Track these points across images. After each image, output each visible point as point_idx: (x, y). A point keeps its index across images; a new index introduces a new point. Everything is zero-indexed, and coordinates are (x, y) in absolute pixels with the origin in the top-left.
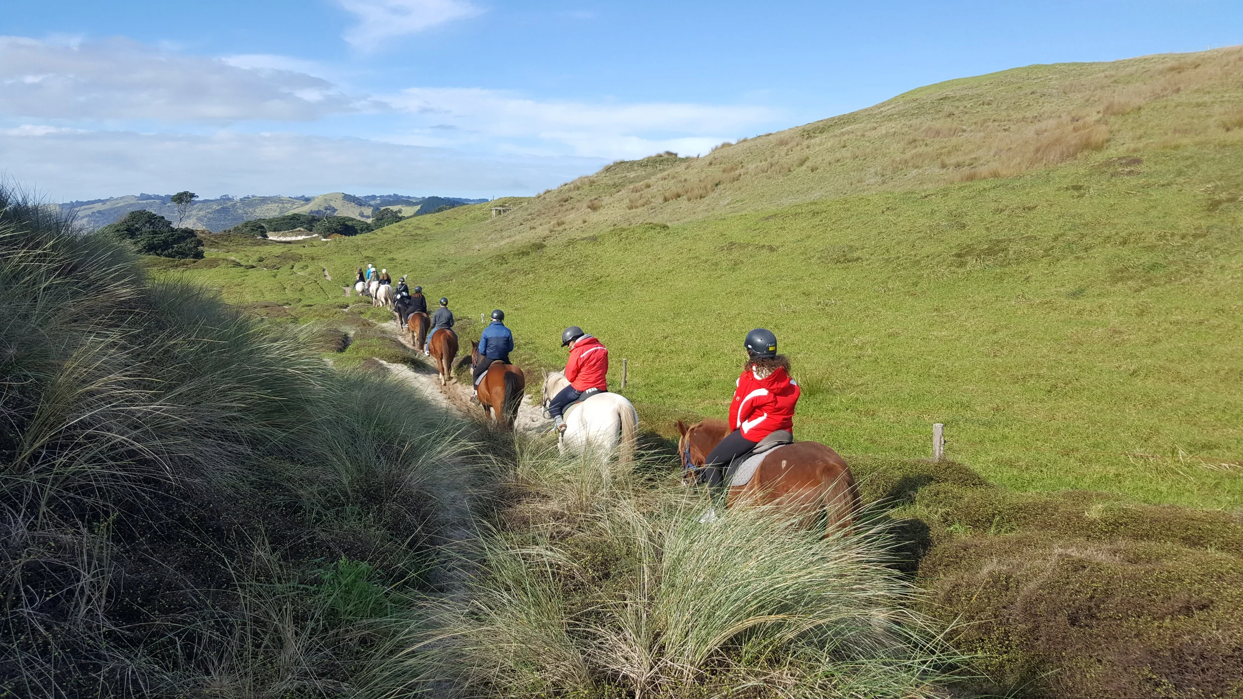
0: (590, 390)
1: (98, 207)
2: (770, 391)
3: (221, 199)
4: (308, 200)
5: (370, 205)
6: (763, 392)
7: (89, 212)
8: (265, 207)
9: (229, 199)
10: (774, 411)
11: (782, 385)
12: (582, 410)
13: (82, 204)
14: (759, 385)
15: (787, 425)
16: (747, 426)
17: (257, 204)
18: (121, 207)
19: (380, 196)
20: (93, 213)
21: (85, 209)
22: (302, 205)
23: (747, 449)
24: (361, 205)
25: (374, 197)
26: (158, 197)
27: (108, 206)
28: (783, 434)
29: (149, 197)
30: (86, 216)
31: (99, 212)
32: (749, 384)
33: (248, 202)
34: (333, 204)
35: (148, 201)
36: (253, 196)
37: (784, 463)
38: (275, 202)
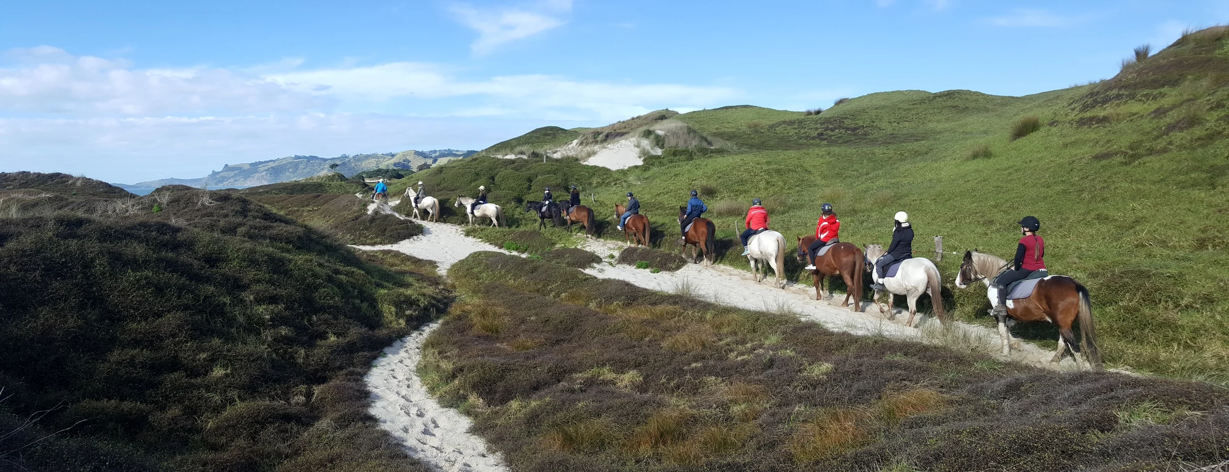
0: (760, 229)
1: (271, 165)
2: (829, 223)
3: (342, 157)
4: (393, 156)
5: (431, 157)
6: (826, 223)
7: (266, 168)
8: (368, 161)
9: (346, 157)
10: (831, 230)
11: (833, 221)
12: (759, 238)
13: (261, 163)
14: (825, 221)
15: (836, 235)
16: (822, 236)
17: (363, 160)
18: (285, 164)
19: (439, 151)
20: (269, 168)
21: (264, 166)
22: (390, 159)
23: (823, 244)
24: (425, 157)
25: (435, 152)
26: (305, 157)
27: (276, 164)
28: (835, 239)
29: (299, 157)
30: (265, 171)
31: (272, 168)
32: (822, 221)
33: (358, 158)
34: (408, 158)
35: (300, 160)
36: (361, 155)
37: (842, 247)
38: (374, 158)
